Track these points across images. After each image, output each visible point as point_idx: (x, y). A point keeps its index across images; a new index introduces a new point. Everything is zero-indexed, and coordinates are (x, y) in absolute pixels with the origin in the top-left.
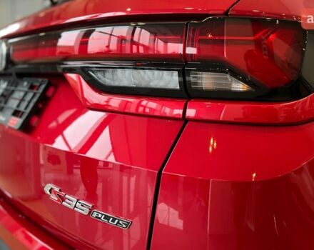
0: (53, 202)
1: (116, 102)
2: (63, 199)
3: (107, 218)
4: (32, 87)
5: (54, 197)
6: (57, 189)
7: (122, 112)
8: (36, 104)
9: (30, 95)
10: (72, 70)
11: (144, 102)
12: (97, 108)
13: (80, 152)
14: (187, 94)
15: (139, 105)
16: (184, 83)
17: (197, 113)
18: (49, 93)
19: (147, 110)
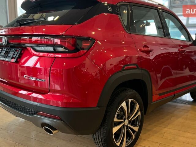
0: (26, 79)
1: (41, 54)
2: (29, 78)
3: (40, 80)
4: (16, 51)
5: (27, 78)
6: (27, 76)
7: (43, 56)
8: (19, 55)
9: (16, 53)
10: (28, 47)
11: (49, 54)
12: (36, 55)
13: (34, 66)
14: (55, 52)
15: (48, 55)
16: (54, 49)
17: (62, 56)
18: (22, 52)
19: (50, 56)
